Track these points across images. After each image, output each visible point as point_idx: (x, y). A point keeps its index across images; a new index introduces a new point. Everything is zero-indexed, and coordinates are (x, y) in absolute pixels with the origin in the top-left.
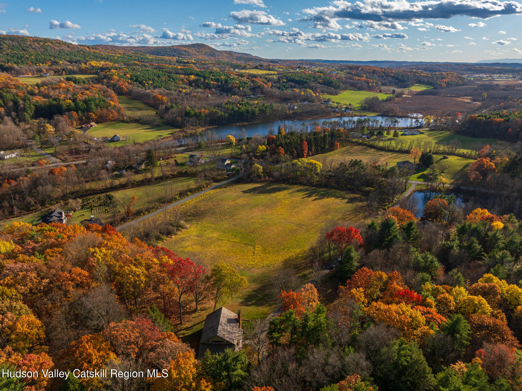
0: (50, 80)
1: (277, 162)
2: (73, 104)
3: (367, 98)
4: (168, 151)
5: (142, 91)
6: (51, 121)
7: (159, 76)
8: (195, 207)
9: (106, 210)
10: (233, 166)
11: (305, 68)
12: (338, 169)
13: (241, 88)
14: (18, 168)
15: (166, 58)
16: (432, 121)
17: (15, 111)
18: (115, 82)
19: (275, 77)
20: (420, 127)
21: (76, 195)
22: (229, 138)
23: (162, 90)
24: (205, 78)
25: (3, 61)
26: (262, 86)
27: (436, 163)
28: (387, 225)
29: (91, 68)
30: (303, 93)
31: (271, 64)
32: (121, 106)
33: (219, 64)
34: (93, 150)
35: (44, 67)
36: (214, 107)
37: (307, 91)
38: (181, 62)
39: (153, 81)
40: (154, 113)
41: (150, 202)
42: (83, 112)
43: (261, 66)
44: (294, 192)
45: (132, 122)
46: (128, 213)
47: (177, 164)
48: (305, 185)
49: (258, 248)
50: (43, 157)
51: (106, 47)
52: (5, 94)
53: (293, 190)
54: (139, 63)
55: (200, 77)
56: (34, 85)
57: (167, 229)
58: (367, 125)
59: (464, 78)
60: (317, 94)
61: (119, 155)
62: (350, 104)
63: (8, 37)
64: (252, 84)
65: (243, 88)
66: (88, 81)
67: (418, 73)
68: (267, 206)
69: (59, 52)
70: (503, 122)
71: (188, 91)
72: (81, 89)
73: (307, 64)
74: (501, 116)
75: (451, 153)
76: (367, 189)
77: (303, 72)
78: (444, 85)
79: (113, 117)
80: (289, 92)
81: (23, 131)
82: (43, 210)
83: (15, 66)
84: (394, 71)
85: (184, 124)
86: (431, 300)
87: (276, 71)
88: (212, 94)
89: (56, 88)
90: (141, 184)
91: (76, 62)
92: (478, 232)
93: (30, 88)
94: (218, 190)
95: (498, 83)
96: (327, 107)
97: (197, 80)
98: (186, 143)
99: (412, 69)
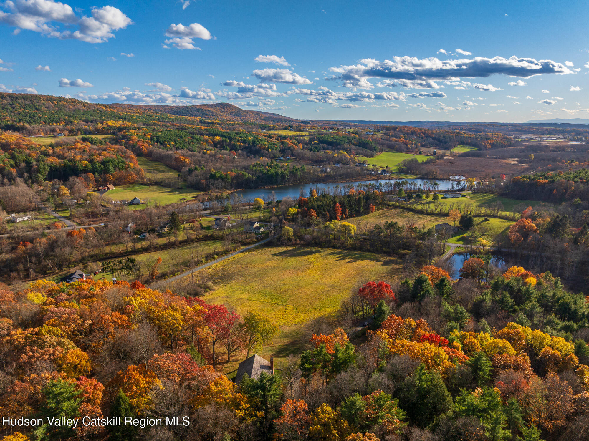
0: (65, 140)
1: (309, 225)
2: (89, 165)
3: (405, 160)
4: (192, 214)
5: (164, 152)
6: (67, 183)
7: (181, 137)
8: (223, 270)
9: (128, 273)
10: (262, 230)
11: (338, 129)
12: (372, 231)
13: (270, 150)
14: (31, 231)
15: (189, 118)
16: (475, 183)
17: (27, 172)
18: (135, 143)
19: (306, 138)
20: (462, 190)
21: (95, 258)
22: (257, 200)
23: (185, 151)
24: (230, 139)
25: (15, 121)
26: (292, 148)
27: (477, 225)
28: (420, 282)
29: (108, 128)
30: (336, 155)
31: (301, 124)
32: (141, 167)
33: (245, 125)
34: (111, 213)
35: (58, 126)
36: (241, 169)
37: (341, 153)
38: (205, 123)
39: (175, 142)
40: (176, 175)
41: (175, 265)
42: (100, 173)
43: (291, 127)
44: (326, 255)
45: (152, 185)
46: (152, 275)
47: (202, 228)
48: (339, 248)
49: (290, 307)
50: (57, 220)
51: (122, 106)
52: (17, 154)
53: (326, 253)
54: (159, 123)
55: (226, 138)
56: (48, 145)
57: (195, 290)
58: (404, 188)
59: (511, 139)
60: (352, 156)
61: (141, 218)
62: (387, 167)
63: (21, 96)
64: (282, 146)
65: (272, 149)
66: (106, 142)
67: (461, 134)
68: (298, 269)
69: (74, 111)
70: (548, 183)
71: (213, 152)
72: (98, 150)
73: (341, 125)
74: (546, 178)
75: (493, 215)
76: (404, 252)
77: (336, 133)
78: (489, 146)
79: (132, 179)
80: (322, 153)
81: (36, 193)
82: (61, 273)
83: (27, 125)
84: (434, 132)
85: (209, 187)
86: (457, 343)
87: (307, 132)
88: (239, 155)
89: (72, 149)
90: (164, 248)
91: (92, 122)
92: (511, 287)
93: (43, 149)
94: (247, 253)
95: (547, 144)
96: (363, 169)
97: (223, 141)
98: (211, 206)
99: (455, 129)
